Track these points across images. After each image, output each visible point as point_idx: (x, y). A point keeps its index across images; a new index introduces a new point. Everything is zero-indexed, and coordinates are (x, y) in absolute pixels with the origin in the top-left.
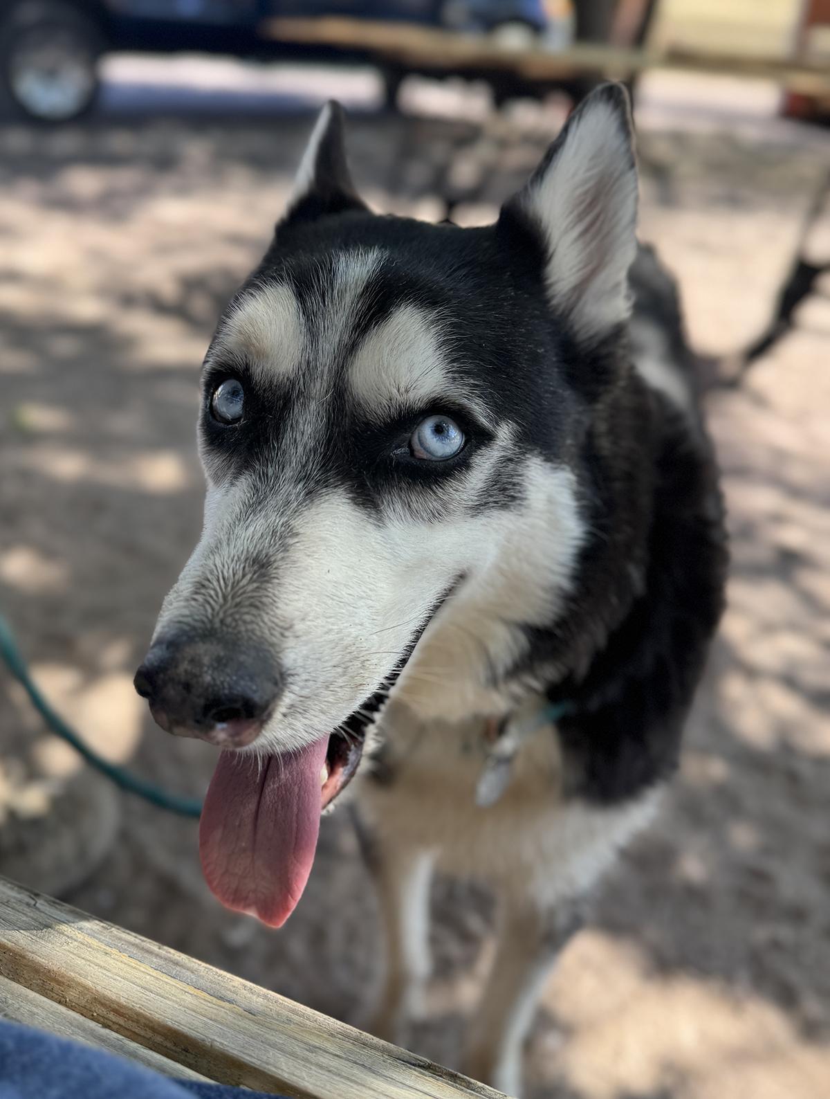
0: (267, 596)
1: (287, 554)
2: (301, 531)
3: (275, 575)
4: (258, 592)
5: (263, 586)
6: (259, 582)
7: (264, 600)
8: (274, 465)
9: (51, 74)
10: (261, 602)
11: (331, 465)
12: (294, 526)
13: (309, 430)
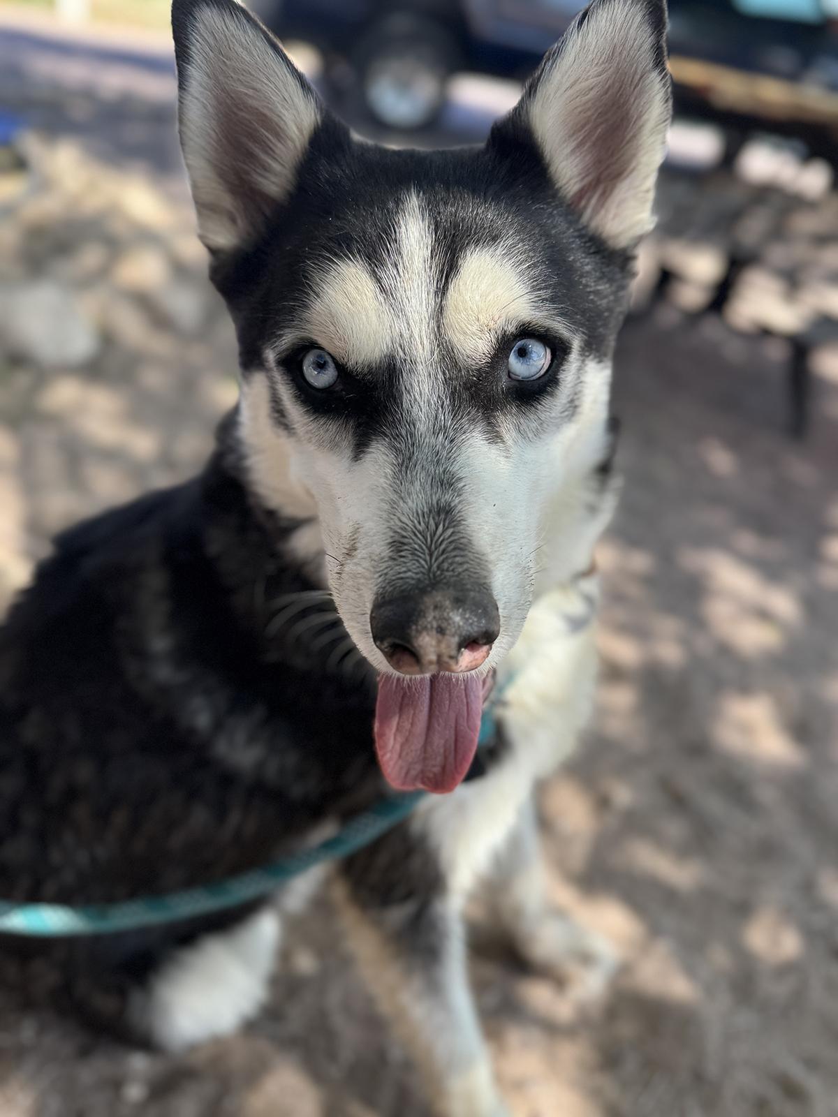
0: (463, 538)
1: (461, 498)
2: (461, 475)
3: (461, 518)
4: (456, 535)
5: (456, 531)
6: (451, 527)
7: (462, 541)
8: (403, 426)
9: (404, 86)
10: (461, 544)
11: (461, 414)
12: (454, 473)
13: (426, 388)
